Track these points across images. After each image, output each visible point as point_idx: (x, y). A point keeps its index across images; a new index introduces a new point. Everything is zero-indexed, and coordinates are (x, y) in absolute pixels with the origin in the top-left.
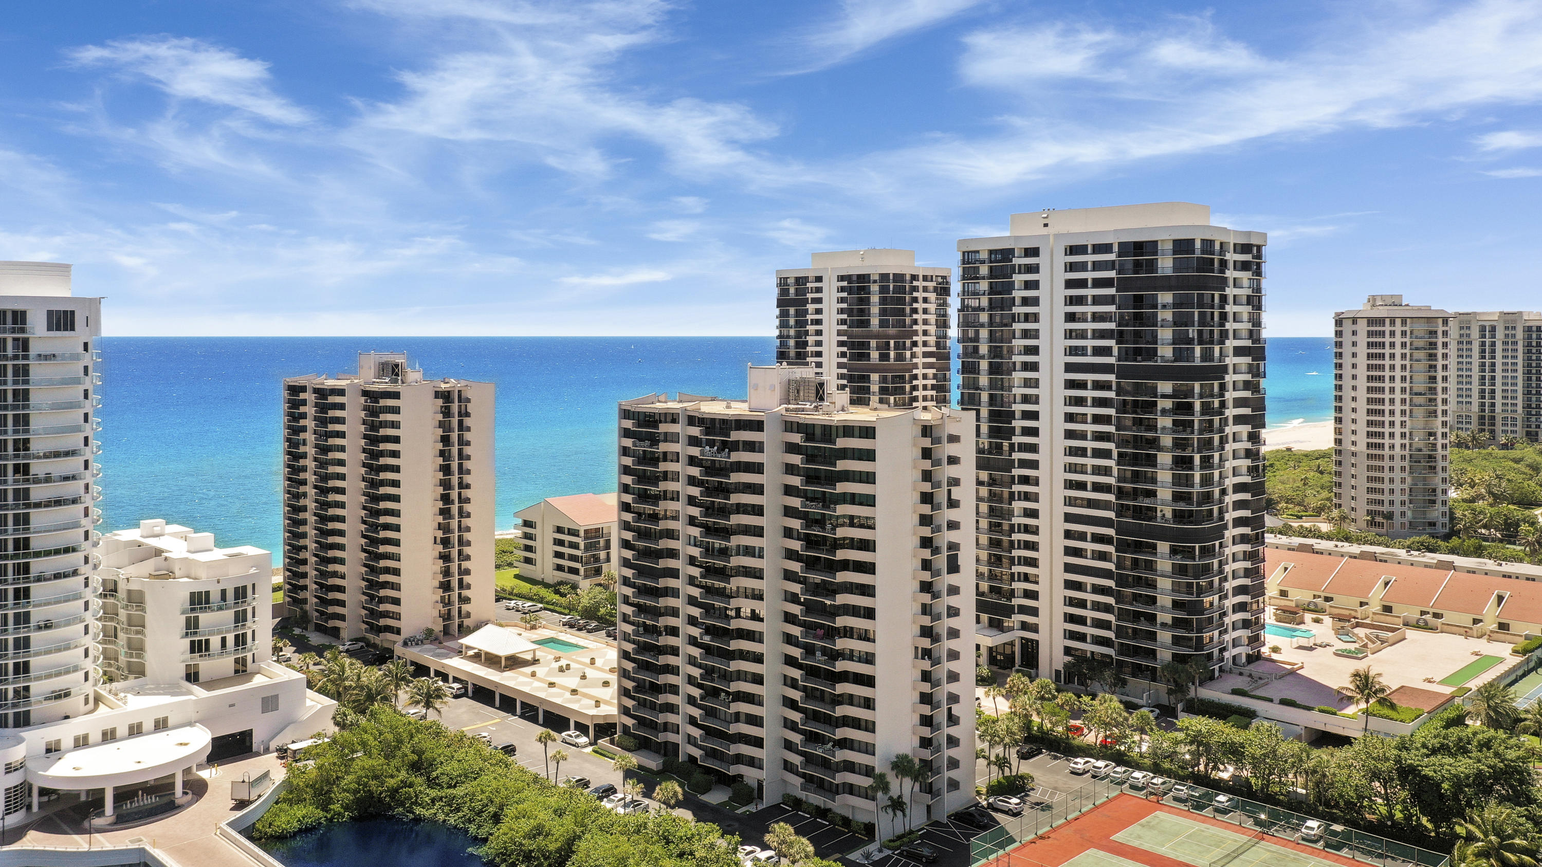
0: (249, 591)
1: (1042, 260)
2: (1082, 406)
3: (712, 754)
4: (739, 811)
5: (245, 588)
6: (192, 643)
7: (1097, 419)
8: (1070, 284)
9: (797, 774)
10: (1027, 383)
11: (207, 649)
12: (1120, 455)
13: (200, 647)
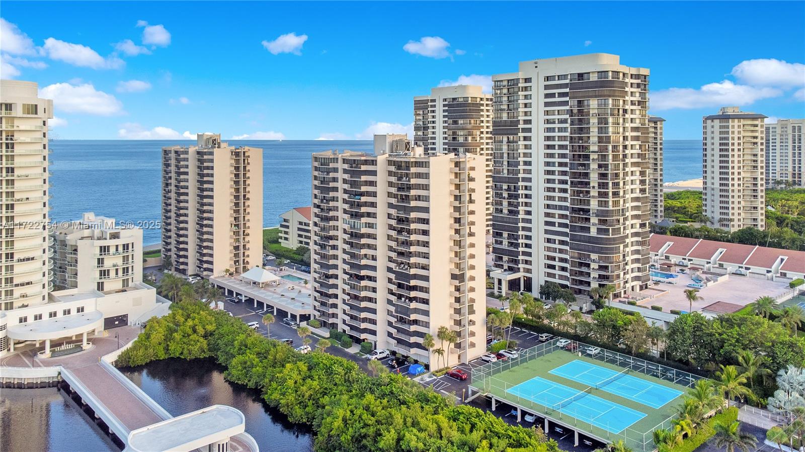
0: (130, 246)
1: (533, 84)
2: (553, 158)
3: (352, 328)
4: (363, 357)
5: (128, 245)
6: (101, 271)
7: (561, 164)
8: (547, 96)
9: (394, 338)
10: (526, 147)
11: (108, 275)
12: (572, 182)
13: (104, 273)
